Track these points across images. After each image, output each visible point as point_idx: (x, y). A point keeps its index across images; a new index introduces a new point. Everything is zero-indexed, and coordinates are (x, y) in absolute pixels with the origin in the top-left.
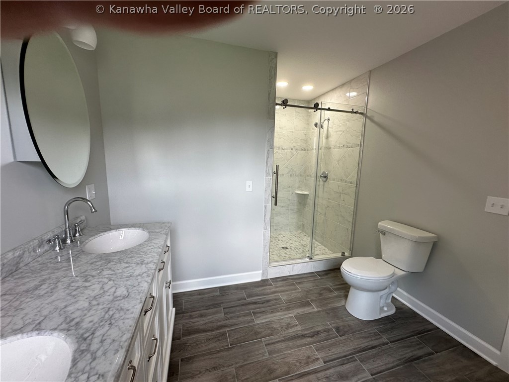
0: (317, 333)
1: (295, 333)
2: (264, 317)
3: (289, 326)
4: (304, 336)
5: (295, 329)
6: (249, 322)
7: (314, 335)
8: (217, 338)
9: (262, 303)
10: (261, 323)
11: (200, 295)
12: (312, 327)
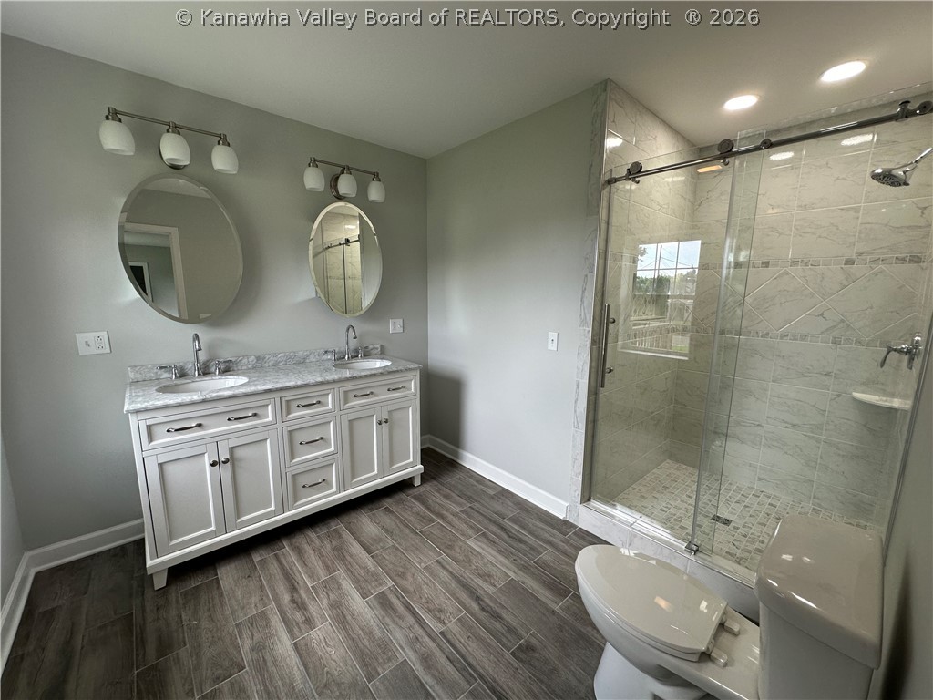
0: (497, 617)
1: (476, 587)
2: (484, 546)
3: (487, 577)
4: (478, 599)
5: (486, 586)
6: (463, 535)
7: (488, 612)
8: (422, 518)
9: (510, 536)
10: (470, 546)
11: (477, 481)
12: (503, 607)
